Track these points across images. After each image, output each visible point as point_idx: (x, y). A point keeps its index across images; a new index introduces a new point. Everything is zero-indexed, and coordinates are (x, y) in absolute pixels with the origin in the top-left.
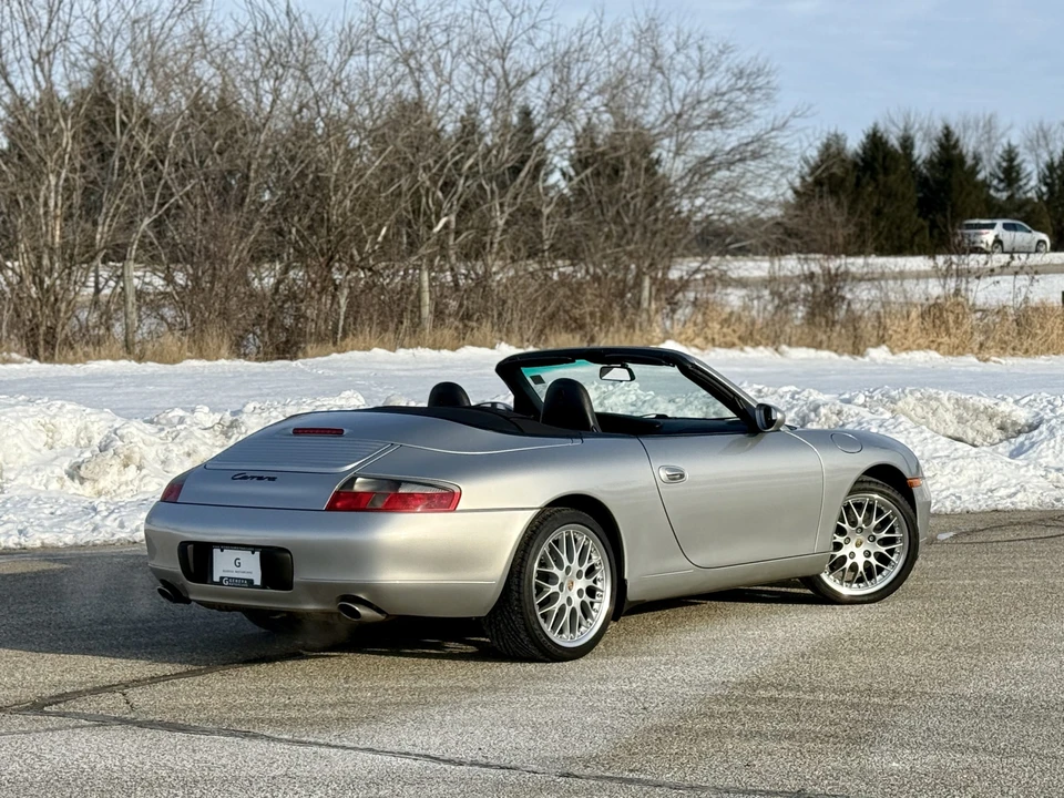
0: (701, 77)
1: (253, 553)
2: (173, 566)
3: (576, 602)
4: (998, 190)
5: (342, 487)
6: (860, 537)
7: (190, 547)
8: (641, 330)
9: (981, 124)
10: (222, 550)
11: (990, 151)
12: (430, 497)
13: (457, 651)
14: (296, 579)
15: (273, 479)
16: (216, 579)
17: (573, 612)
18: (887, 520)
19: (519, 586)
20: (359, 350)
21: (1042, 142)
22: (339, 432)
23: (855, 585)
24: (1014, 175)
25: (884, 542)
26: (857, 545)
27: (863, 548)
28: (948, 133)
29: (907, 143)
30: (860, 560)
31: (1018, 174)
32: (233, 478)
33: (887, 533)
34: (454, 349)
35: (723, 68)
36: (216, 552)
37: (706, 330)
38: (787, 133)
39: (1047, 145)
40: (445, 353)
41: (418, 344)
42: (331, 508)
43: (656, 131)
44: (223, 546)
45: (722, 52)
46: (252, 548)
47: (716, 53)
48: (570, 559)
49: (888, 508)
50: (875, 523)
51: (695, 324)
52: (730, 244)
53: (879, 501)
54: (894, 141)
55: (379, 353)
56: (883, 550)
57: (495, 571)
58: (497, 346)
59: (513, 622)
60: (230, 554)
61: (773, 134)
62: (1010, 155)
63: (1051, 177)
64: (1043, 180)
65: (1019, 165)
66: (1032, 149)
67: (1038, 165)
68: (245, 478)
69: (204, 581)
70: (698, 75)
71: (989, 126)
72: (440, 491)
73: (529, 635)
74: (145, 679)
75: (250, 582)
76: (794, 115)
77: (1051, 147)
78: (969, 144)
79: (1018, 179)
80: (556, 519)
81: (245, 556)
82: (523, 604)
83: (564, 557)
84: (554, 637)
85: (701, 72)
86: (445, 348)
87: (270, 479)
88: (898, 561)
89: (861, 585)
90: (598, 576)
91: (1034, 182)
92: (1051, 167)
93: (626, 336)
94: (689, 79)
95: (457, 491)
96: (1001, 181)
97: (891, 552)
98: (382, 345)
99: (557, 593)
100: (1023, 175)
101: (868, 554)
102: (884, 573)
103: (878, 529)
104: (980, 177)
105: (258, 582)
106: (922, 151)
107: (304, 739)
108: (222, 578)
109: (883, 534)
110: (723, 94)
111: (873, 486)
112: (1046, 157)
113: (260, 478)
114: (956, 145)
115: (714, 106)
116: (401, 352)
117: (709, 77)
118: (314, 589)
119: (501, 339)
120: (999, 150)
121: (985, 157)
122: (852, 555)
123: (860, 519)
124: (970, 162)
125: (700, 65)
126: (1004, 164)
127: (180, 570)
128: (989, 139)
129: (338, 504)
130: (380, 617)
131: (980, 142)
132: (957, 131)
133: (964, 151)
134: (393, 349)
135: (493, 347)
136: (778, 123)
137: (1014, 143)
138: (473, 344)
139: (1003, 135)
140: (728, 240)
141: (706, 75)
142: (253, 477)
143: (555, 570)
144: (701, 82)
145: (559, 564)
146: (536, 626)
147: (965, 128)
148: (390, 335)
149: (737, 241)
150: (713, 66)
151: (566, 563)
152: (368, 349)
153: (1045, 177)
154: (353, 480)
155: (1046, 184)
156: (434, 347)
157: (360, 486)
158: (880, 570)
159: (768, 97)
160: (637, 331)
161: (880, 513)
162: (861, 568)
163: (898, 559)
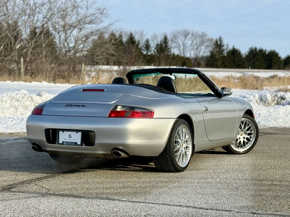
0: (87, 10)
1: (77, 133)
2: (42, 138)
3: (184, 151)
4: (144, 50)
5: (113, 109)
6: (242, 132)
7: (51, 131)
8: (81, 79)
9: (140, 33)
10: (63, 132)
11: (142, 40)
12: (144, 113)
13: (132, 169)
14: (96, 142)
15: (84, 106)
16: (60, 142)
17: (183, 155)
18: (250, 128)
19: (170, 145)
20: (3, 81)
21: (155, 38)
22: (103, 90)
23: (240, 148)
24: (148, 47)
25: (249, 134)
26: (241, 135)
27: (243, 136)
28: (131, 34)
29: (121, 36)
30: (242, 140)
31: (149, 46)
32: (66, 106)
33: (250, 131)
34: (30, 82)
35: (94, 7)
36: (61, 133)
37: (99, 80)
38: (114, 26)
39: (156, 39)
40: (28, 83)
41: (20, 80)
42: (110, 116)
43: (75, 24)
44: (63, 130)
45: (93, 3)
46: (77, 131)
47: (91, 3)
48: (183, 137)
49: (251, 123)
50: (247, 128)
51: (96, 78)
52: (95, 58)
53: (248, 121)
54: (117, 36)
55: (9, 82)
56: (248, 137)
57: (164, 140)
58: (42, 82)
59: (167, 158)
60: (67, 133)
61: (110, 26)
62: (147, 41)
63: (157, 47)
64: (155, 49)
65: (149, 44)
66: (153, 40)
67: (154, 44)
68: (72, 106)
69: (55, 143)
70: (86, 9)
71: (142, 33)
72: (148, 111)
73: (172, 163)
74: (35, 179)
75: (76, 143)
76: (116, 21)
77: (157, 40)
78: (137, 38)
79: (149, 48)
80: (179, 122)
81: (73, 134)
82: (171, 152)
83: (181, 135)
84: (178, 163)
85: (87, 8)
86: (28, 81)
87: (82, 106)
88: (253, 140)
89: (241, 148)
90: (188, 143)
91: (153, 49)
92: (157, 45)
93: (77, 81)
94: (83, 10)
95: (153, 111)
96: (145, 48)
97: (250, 137)
98: (10, 80)
99: (179, 148)
100: (150, 47)
101: (244, 138)
102: (248, 144)
103: (248, 130)
104: (139, 47)
105: (79, 143)
106: (125, 39)
107: (133, 200)
108: (63, 142)
109: (249, 132)
110: (94, 14)
111: (247, 116)
112: (156, 42)
113: (78, 106)
114: (133, 38)
115: (91, 18)
116: (15, 83)
117: (89, 10)
118: (104, 146)
119: (43, 80)
120: (144, 40)
121: (141, 42)
122: (240, 138)
123: (243, 127)
124: (137, 42)
125: (87, 6)
126: (146, 44)
127: (45, 139)
128: (142, 37)
129: (113, 115)
130: (126, 156)
131: (139, 38)
132: (134, 34)
133: (135, 40)
134: (13, 81)
135: (41, 82)
136: (112, 23)
137: (149, 38)
138: (36, 81)
139: (145, 36)
140: (94, 56)
141: (88, 9)
142: (75, 105)
143: (179, 140)
144: (87, 11)
145: (180, 138)
146: (174, 160)
147: (136, 33)
148: (12, 78)
149: (97, 57)
150: (91, 7)
151: (182, 138)
152: (5, 81)
153: (156, 48)
154: (116, 107)
155: (156, 49)
156: (25, 81)
157: (119, 109)
158: (247, 143)
159: (106, 17)
160: (81, 80)
161: (248, 125)
162: (242, 143)
163: (252, 140)
